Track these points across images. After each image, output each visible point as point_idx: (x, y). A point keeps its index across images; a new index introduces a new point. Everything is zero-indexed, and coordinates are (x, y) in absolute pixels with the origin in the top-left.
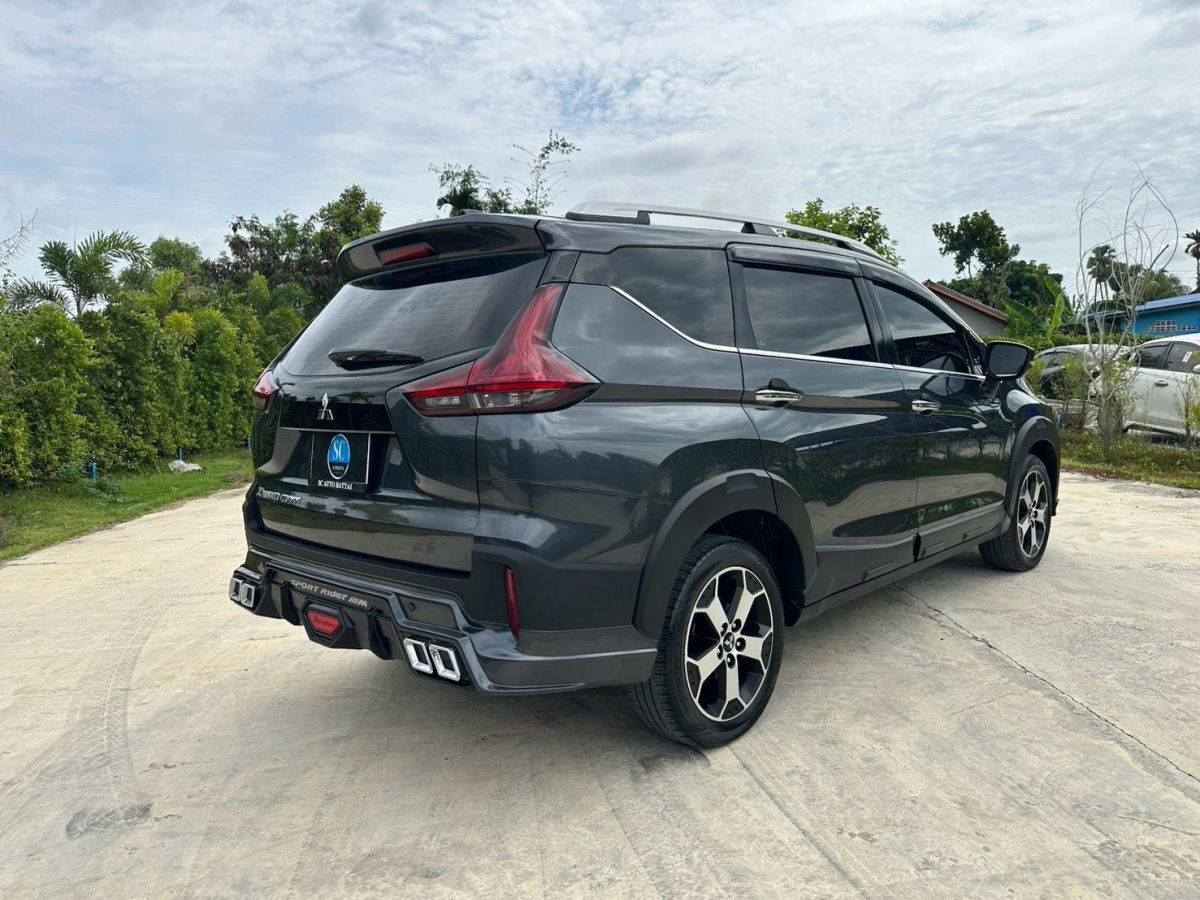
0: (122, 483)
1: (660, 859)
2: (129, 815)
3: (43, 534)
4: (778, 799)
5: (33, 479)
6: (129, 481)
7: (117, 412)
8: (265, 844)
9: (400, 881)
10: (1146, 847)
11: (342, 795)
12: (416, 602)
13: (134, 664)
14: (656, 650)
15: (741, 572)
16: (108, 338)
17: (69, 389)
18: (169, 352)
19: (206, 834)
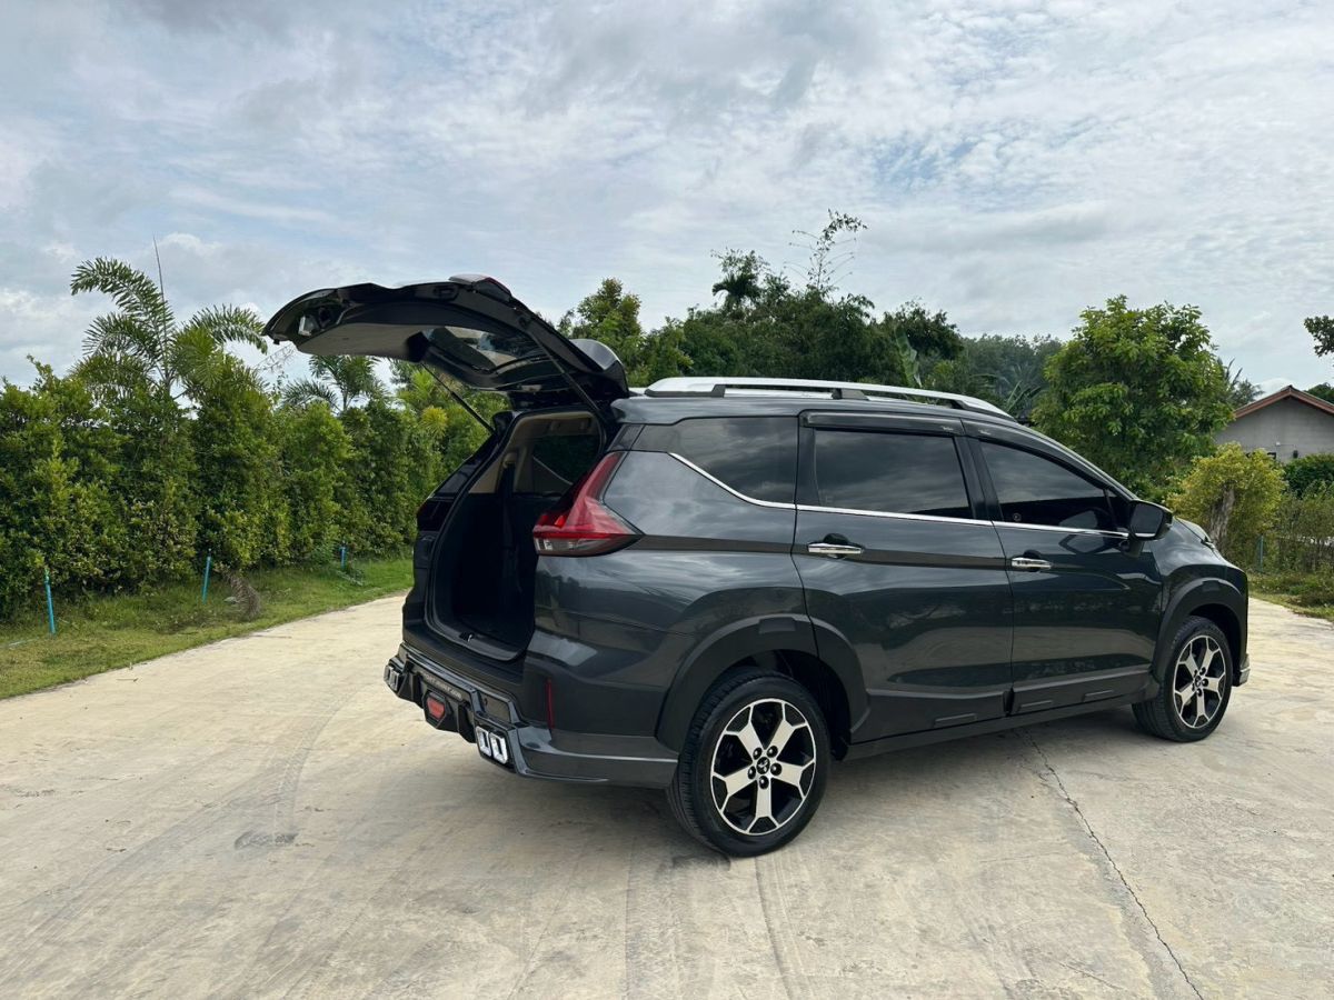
0: (367, 567)
1: (641, 928)
2: (279, 839)
3: (291, 610)
4: (767, 903)
5: (290, 559)
6: (375, 565)
7: (370, 500)
8: (363, 873)
9: (444, 912)
10: (1061, 990)
11: (432, 848)
12: (489, 699)
13: (321, 730)
14: (676, 761)
15: (780, 705)
16: (367, 432)
17: (327, 479)
18: (422, 446)
19: (326, 860)
